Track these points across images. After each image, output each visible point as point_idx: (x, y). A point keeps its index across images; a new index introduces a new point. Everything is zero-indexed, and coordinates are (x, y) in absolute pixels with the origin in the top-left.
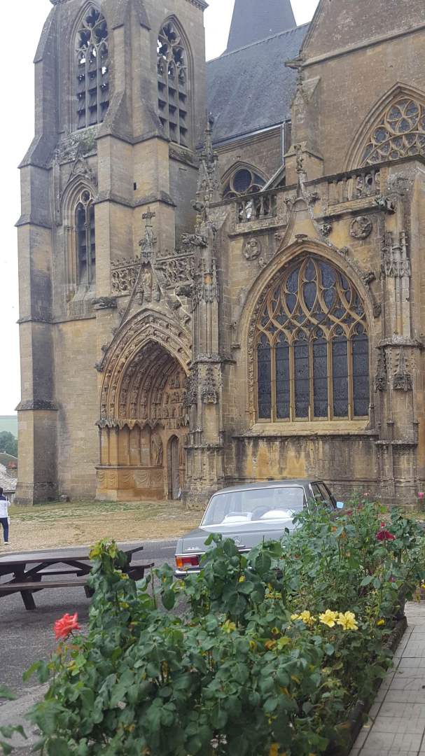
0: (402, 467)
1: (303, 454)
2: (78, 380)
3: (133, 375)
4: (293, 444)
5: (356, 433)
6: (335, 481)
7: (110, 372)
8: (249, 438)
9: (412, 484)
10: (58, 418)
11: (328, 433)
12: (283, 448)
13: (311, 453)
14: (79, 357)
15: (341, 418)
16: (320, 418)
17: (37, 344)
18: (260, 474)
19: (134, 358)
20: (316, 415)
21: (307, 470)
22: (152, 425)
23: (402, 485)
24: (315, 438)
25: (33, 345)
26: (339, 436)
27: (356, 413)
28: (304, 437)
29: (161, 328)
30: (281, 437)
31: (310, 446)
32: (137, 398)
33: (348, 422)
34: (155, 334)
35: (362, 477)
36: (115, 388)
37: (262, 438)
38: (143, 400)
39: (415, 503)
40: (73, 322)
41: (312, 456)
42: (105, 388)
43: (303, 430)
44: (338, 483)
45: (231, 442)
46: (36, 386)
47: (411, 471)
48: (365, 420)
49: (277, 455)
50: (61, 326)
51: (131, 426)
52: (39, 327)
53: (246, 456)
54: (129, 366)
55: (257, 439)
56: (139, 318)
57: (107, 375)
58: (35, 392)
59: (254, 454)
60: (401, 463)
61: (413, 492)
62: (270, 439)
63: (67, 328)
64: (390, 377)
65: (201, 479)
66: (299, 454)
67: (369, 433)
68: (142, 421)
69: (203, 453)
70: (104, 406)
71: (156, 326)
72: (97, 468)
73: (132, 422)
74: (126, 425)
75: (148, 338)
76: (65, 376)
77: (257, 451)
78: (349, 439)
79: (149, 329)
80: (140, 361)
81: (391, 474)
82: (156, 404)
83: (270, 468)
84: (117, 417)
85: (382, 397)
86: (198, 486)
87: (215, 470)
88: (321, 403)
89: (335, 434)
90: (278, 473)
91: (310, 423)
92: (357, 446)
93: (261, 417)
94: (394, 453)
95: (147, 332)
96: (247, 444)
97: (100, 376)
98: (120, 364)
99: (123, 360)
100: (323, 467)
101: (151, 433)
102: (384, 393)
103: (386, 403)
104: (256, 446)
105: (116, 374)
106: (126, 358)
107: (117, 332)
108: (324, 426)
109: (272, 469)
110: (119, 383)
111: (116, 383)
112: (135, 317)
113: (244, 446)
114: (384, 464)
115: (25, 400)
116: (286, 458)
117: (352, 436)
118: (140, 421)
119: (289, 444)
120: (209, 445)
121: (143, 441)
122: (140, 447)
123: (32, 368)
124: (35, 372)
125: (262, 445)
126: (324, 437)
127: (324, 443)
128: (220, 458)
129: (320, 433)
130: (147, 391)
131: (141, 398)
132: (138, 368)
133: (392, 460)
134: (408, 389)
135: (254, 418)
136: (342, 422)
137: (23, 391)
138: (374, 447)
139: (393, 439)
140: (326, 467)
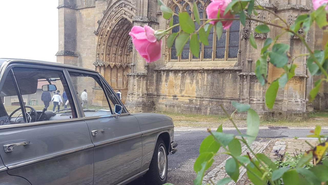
0: (255, 90)
1: (195, 81)
2: (88, 40)
3: (114, 37)
4: (190, 75)
5: (228, 68)
6: (213, 98)
7: (102, 35)
8: (164, 71)
9: (261, 102)
10: (78, 61)
11: (210, 68)
12: (183, 77)
13: (200, 81)
14: (89, 28)
15: (220, 59)
16: (208, 59)
17: (67, 20)
18: (169, 93)
19: (114, 28)
20: (204, 58)
21: (196, 92)
22: (124, 67)
23: (255, 102)
24: (204, 71)
25: (65, 21)
26: (217, 70)
27: (229, 56)
28: (196, 70)
29: (128, 11)
30: (182, 70)
31: (200, 76)
32: (116, 51)
33: (224, 62)
34: (125, 14)
35: (230, 97)
36: (104, 45)
37: (172, 71)
38: (120, 52)
39: (262, 115)
40: (87, 9)
41: (200, 83)
42: (99, 45)
43: (196, 66)
44: (214, 100)
45: (153, 73)
46: (66, 43)
47: (261, 94)
48: (235, 60)
49: (179, 82)
50: (81, 11)
51: (112, 66)
52: (68, 11)
53: (162, 82)
54: (111, 32)
55: (168, 71)
56: (117, 5)
57: (100, 37)
58: (65, 46)
59: (166, 81)
60: (255, 88)
61: (261, 107)
62: (176, 72)
63: (84, 12)
64: (252, 29)
65: (132, 94)
66: (193, 81)
67: (236, 68)
68: (118, 64)
69: (134, 78)
70: (98, 54)
71: (126, 9)
72: (93, 89)
73: (112, 64)
74: (109, 65)
75: (121, 16)
76: (82, 39)
77: (168, 79)
78: (223, 72)
79: (122, 11)
80: (118, 30)
81: (248, 94)
82: (127, 55)
83: (175, 89)
84: (105, 61)
85: (246, 44)
86: (130, 99)
87: (141, 89)
88: (208, 49)
89: (214, 69)
90: (179, 93)
91: (201, 62)
92: (228, 77)
93: (172, 58)
94: (251, 81)
95: (121, 13)
96: (162, 74)
97: (97, 38)
98: (107, 31)
99: (108, 29)
100: (206, 89)
101: (124, 70)
102: (247, 41)
103: (248, 48)
104: (167, 76)
105: (105, 36)
106: (110, 28)
107: (105, 13)
108: (209, 64)
109: (176, 90)
110: (106, 42)
111: (104, 42)
112: (115, 4)
113: (161, 75)
114: (243, 88)
115: (60, 50)
116: (184, 84)
117: (225, 70)
118: (117, 63)
119: (187, 75)
120: (138, 74)
121: (119, 74)
122: (117, 78)
123: (64, 33)
124: (65, 35)
125: (171, 75)
126: (208, 71)
127: (208, 75)
128: (145, 82)
129: (206, 68)
130: (122, 47)
131: (118, 51)
132: (117, 34)
133: (249, 86)
134: (264, 38)
135: (168, 59)
136: (220, 62)
137: (60, 45)
138: (238, 77)
139: (251, 71)
140: (208, 90)
